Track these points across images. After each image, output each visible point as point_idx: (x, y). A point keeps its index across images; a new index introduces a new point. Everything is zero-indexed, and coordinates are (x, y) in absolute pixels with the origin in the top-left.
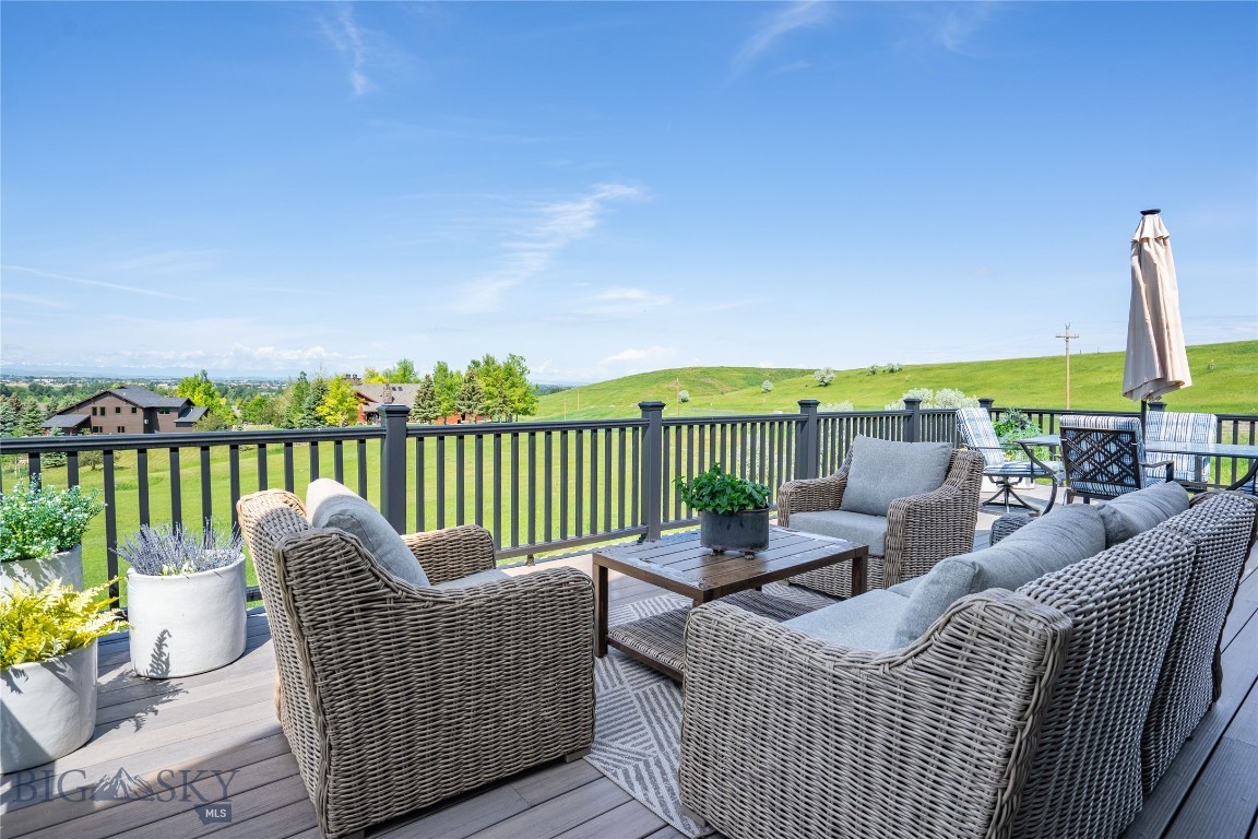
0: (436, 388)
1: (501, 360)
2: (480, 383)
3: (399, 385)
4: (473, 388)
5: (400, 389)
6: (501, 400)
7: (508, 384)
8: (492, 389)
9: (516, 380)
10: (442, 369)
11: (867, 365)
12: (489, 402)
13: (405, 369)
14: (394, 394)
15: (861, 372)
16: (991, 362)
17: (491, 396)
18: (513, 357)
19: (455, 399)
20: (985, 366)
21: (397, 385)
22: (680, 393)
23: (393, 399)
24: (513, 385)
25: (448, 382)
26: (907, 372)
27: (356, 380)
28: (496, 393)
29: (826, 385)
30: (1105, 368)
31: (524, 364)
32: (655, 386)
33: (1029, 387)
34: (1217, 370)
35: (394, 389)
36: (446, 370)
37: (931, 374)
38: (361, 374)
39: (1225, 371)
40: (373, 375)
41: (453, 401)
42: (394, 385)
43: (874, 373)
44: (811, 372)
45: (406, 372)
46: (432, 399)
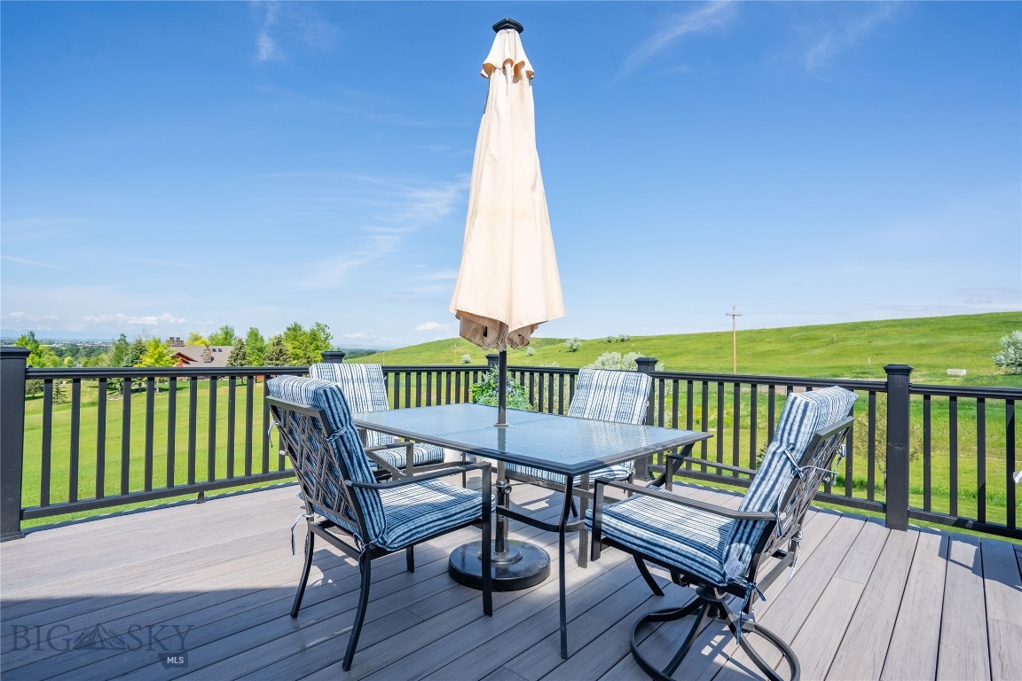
0: (247, 350)
1: (307, 328)
2: (289, 347)
3: (220, 347)
4: (281, 351)
5: (220, 350)
6: (305, 361)
7: (312, 347)
8: (298, 351)
9: (320, 344)
10: (254, 335)
11: (605, 336)
12: (295, 361)
13: (227, 334)
14: (213, 354)
15: (601, 341)
16: (692, 335)
17: (297, 357)
18: (318, 325)
19: (264, 359)
20: (688, 337)
21: (217, 348)
22: (464, 356)
23: (212, 359)
24: (317, 348)
25: (259, 344)
26: (633, 341)
27: (179, 342)
28: (302, 355)
29: (575, 350)
30: (768, 340)
31: (328, 331)
32: (446, 351)
33: (716, 353)
34: (837, 342)
35: (214, 350)
36: (256, 335)
37: (650, 343)
38: (185, 338)
39: (842, 343)
40: (196, 338)
41: (262, 361)
42: (215, 347)
43: (609, 341)
44: (564, 341)
45: (228, 335)
46: (244, 359)
